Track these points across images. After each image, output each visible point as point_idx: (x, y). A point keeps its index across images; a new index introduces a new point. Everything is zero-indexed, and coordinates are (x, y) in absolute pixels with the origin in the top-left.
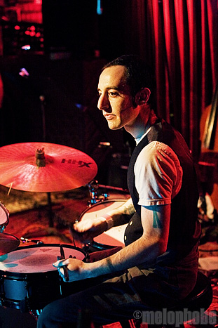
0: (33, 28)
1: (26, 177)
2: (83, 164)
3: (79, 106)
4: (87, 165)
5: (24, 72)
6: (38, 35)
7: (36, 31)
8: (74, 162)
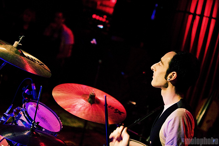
0: (105, 17)
1: (77, 106)
2: (118, 111)
3: (123, 73)
4: (120, 113)
5: (94, 41)
6: (107, 22)
7: (107, 19)
8: (113, 108)
